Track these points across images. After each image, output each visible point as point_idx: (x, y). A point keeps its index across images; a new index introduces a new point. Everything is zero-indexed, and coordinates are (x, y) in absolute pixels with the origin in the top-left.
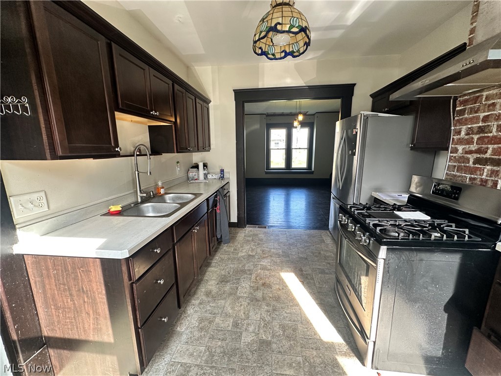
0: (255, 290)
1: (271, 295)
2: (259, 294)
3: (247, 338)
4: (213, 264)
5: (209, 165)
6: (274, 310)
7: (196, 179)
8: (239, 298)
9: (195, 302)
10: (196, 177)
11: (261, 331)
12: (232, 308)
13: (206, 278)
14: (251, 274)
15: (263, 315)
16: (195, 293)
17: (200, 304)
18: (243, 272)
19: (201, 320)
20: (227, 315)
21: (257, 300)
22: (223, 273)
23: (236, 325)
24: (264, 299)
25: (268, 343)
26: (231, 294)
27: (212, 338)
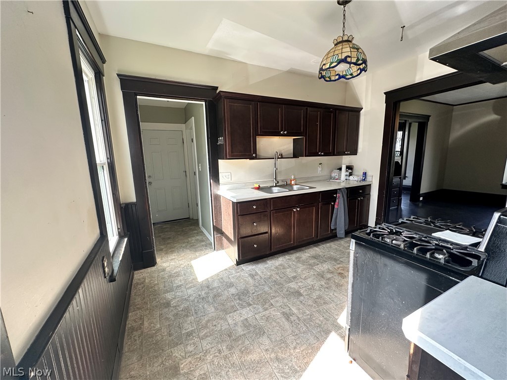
0: (328, 272)
1: (336, 281)
2: (329, 276)
3: (293, 285)
4: (320, 247)
5: (355, 168)
6: (327, 288)
7: (337, 179)
8: (311, 269)
9: (287, 257)
10: (337, 177)
11: (304, 289)
12: (302, 271)
13: (306, 251)
14: (339, 264)
15: (316, 285)
16: (292, 254)
17: (289, 259)
18: (336, 260)
19: (281, 265)
20: (295, 271)
21: (322, 277)
22: (321, 254)
23: (295, 277)
24: (329, 279)
25: (300, 294)
26: (310, 265)
27: (277, 274)
